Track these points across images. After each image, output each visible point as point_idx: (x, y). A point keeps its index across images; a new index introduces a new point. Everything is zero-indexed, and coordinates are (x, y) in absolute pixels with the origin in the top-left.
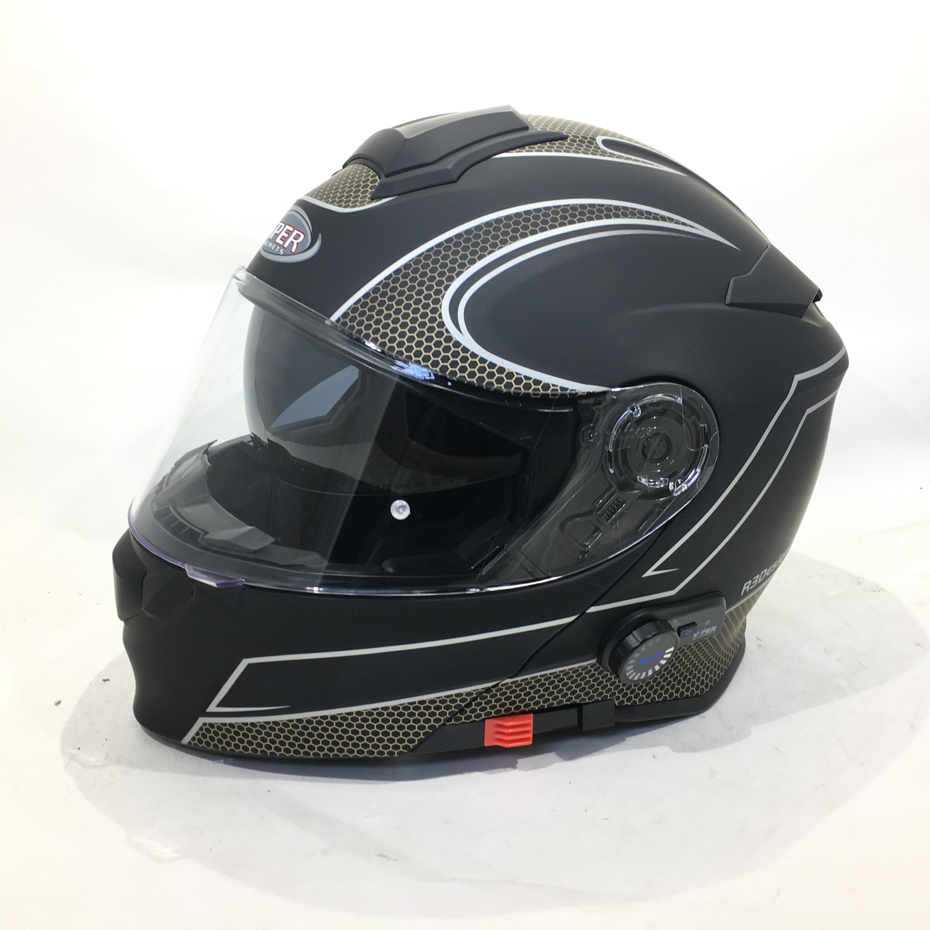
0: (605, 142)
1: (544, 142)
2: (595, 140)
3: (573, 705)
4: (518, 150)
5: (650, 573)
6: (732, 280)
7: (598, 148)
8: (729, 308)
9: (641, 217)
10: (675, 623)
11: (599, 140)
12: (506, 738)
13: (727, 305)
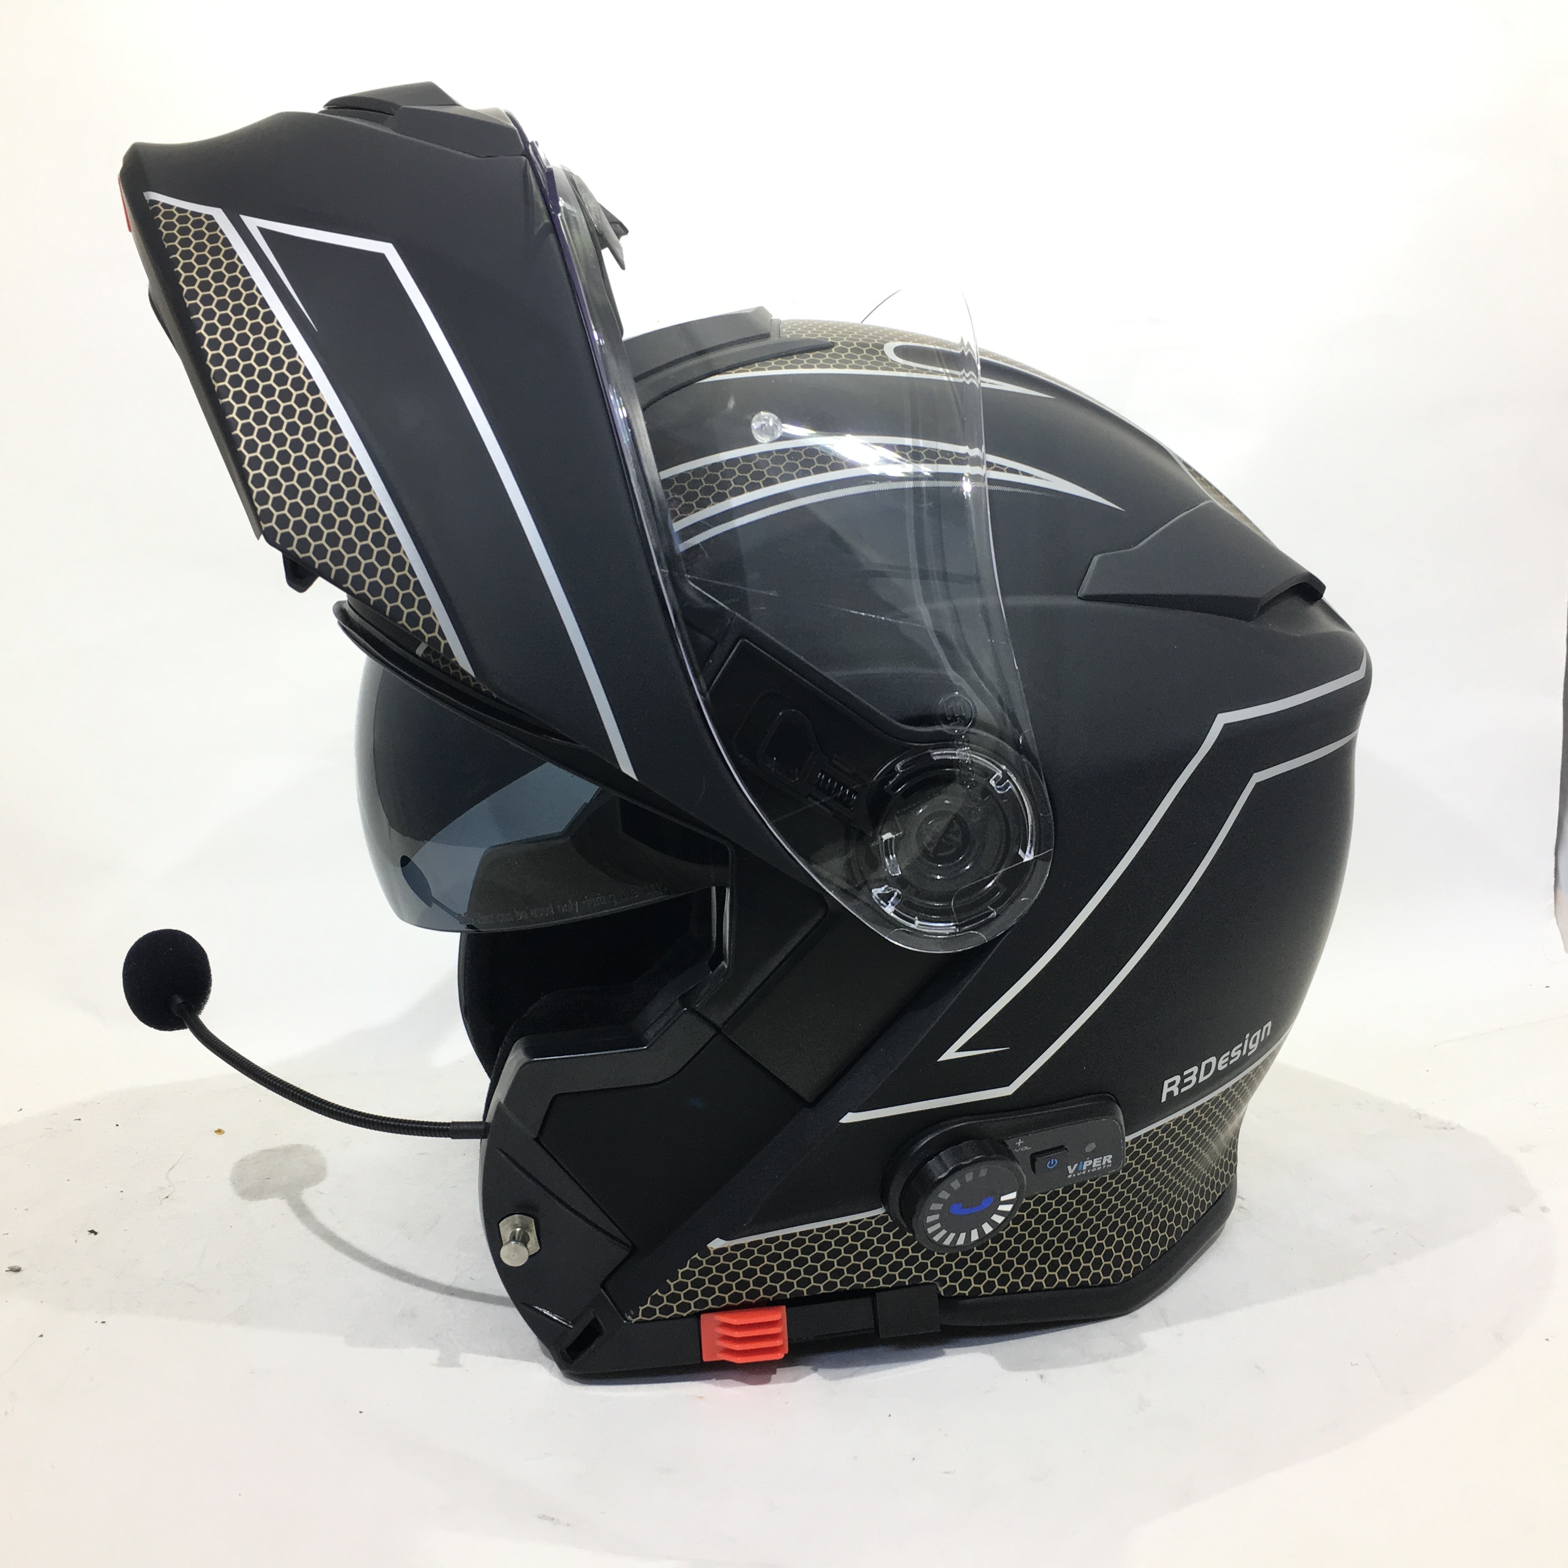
0: (900, 351)
1: (789, 354)
2: (882, 347)
3: (857, 1293)
4: (741, 368)
5: (951, 1054)
6: (1096, 559)
7: (884, 358)
8: (1083, 603)
9: (932, 460)
10: (1021, 1146)
11: (889, 349)
12: (738, 1347)
13: (1080, 598)
